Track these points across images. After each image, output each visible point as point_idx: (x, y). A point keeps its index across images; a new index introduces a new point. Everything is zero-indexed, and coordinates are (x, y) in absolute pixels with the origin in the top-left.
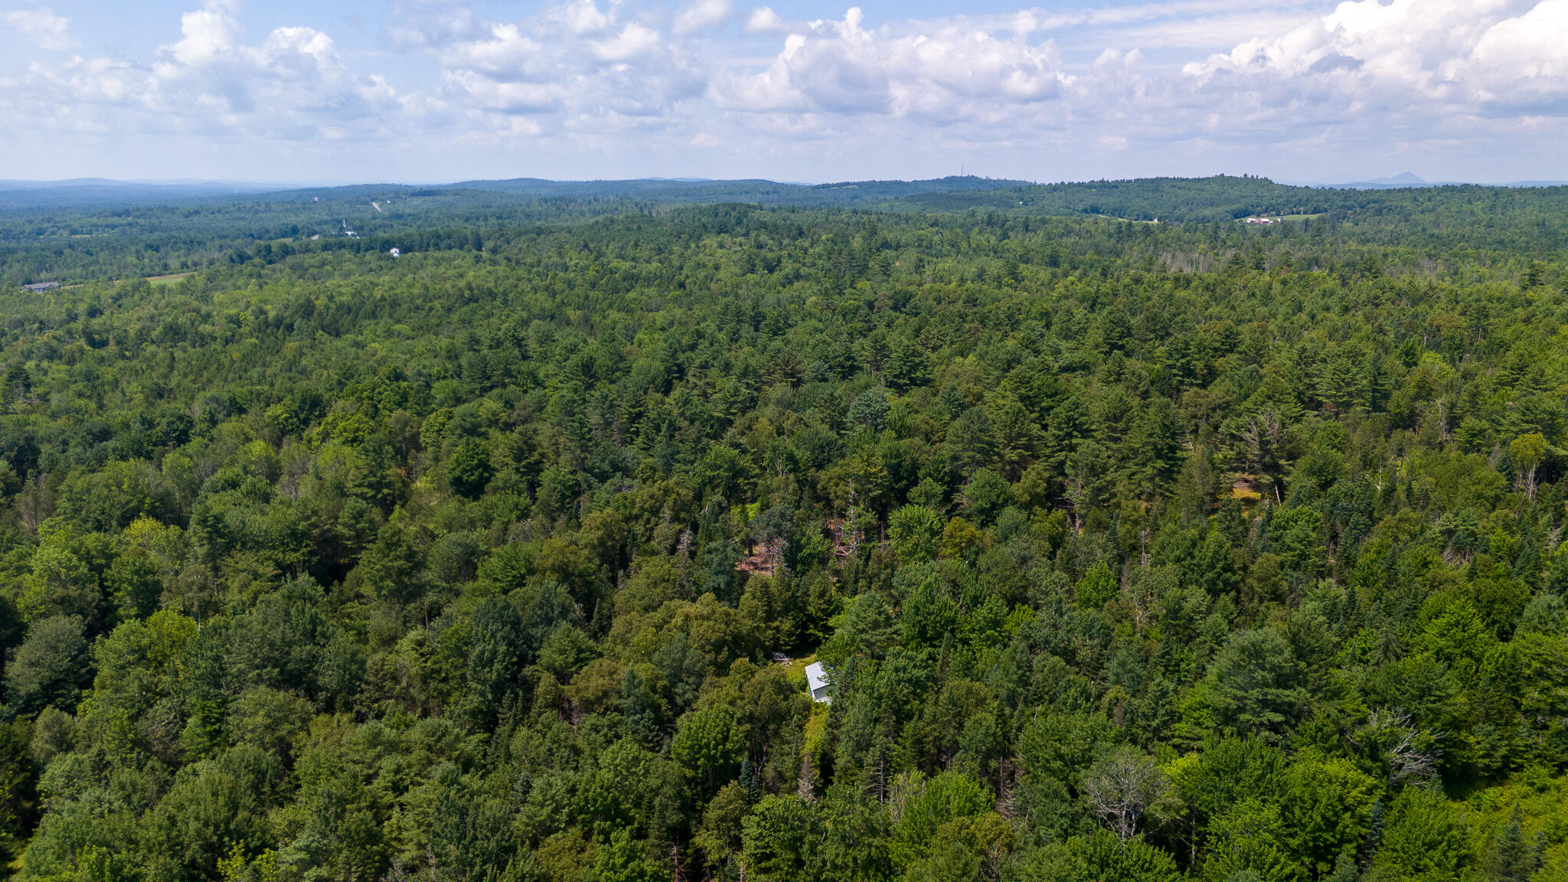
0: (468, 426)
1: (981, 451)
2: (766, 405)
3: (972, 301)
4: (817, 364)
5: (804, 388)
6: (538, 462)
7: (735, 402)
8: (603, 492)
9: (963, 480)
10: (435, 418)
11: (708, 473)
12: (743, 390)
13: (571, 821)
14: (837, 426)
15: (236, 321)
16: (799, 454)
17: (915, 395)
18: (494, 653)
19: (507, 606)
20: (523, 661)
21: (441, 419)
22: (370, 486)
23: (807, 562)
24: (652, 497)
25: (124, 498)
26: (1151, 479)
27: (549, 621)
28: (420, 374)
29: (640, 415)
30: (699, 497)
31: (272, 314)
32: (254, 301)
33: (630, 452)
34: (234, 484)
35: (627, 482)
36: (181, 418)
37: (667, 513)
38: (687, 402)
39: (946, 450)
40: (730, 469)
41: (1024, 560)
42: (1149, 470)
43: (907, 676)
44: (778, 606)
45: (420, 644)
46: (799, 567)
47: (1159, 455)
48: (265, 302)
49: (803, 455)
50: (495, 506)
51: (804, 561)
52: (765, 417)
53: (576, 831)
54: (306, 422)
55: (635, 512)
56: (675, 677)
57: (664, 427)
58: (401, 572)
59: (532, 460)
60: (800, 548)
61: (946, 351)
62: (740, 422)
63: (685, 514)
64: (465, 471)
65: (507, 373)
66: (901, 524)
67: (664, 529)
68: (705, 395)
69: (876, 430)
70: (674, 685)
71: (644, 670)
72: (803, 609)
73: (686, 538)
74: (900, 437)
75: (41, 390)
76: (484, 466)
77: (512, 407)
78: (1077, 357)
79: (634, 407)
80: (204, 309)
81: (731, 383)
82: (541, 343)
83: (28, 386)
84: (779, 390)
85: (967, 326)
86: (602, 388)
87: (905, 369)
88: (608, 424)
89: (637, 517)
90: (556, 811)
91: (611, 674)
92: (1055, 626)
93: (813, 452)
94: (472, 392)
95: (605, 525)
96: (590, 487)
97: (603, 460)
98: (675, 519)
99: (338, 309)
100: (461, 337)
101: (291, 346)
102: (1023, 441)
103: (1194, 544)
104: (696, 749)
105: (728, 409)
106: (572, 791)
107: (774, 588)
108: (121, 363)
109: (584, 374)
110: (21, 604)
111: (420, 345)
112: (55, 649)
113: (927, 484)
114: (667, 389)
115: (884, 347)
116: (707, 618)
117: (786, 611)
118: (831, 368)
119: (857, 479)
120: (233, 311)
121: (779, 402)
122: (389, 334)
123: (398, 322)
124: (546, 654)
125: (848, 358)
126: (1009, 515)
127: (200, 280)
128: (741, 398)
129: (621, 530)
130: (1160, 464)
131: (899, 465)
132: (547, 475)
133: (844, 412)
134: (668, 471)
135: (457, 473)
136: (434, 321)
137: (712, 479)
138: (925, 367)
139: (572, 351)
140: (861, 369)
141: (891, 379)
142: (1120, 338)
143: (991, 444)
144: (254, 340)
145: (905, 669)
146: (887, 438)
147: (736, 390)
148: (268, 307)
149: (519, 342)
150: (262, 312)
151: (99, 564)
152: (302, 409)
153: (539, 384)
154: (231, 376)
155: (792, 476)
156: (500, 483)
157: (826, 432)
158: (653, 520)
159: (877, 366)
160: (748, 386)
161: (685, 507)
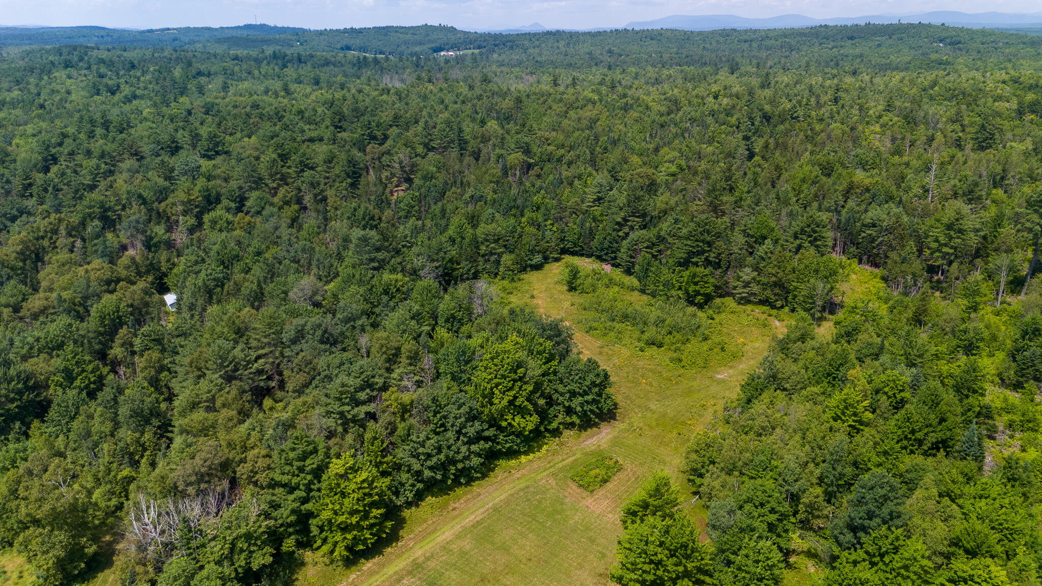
1: (254, 182)
2: (121, 173)
3: (256, 106)
4: (152, 146)
5: (145, 162)
7: (98, 174)
8: (15, 227)
9: (246, 199)
11: (87, 210)
12: (103, 166)
13: (40, 352)
14: (168, 178)
16: (145, 194)
17: (219, 160)
23: (157, 245)
24: (51, 223)
26: (346, 189)
29: (30, 185)
30: (83, 224)
33: (30, 203)
35: (31, 219)
37: (63, 231)
38: (63, 174)
39: (234, 184)
40: (101, 207)
41: (276, 228)
42: (344, 184)
43: (212, 277)
44: (143, 270)
46: (153, 249)
47: (349, 177)
49: (148, 195)
51: (156, 245)
52: (121, 181)
53: (42, 356)
55: (41, 234)
56: (86, 298)
57: (50, 189)
60: (151, 238)
61: (239, 135)
62: (103, 185)
63: (74, 231)
66: (210, 221)
67: (62, 241)
68: (76, 172)
69: (194, 179)
70: (86, 302)
71: (66, 295)
72: (159, 269)
73: (79, 244)
74: (209, 180)
78: (314, 134)
79: (25, 180)
81: (94, 162)
84: (129, 163)
85: (252, 121)
87: (211, 146)
88: (7, 192)
90: (31, 348)
91: (47, 299)
92: (288, 251)
93: (155, 194)
95: (22, 242)
96: (6, 227)
97: (12, 209)
98: (69, 235)
102: (278, 176)
103: (355, 210)
104: (102, 318)
105: (94, 178)
106: (38, 340)
107: (138, 259)
113: (225, 202)
114: (46, 170)
115: (197, 135)
116: (99, 270)
117: (148, 272)
118: (162, 148)
119: (183, 203)
121: (129, 170)
125: (173, 142)
126: (268, 210)
128: (102, 171)
129: (34, 245)
130: (349, 180)
131: (209, 195)
133: (172, 170)
137: (89, 215)
138: (224, 144)
140: (182, 148)
141: (203, 152)
142: (340, 122)
143: (261, 179)
145: (211, 274)
146: (201, 183)
147: (98, 167)
155: (142, 207)
157: (161, 182)
158: (54, 237)
159: (194, 147)
160: (106, 164)
161: (74, 228)
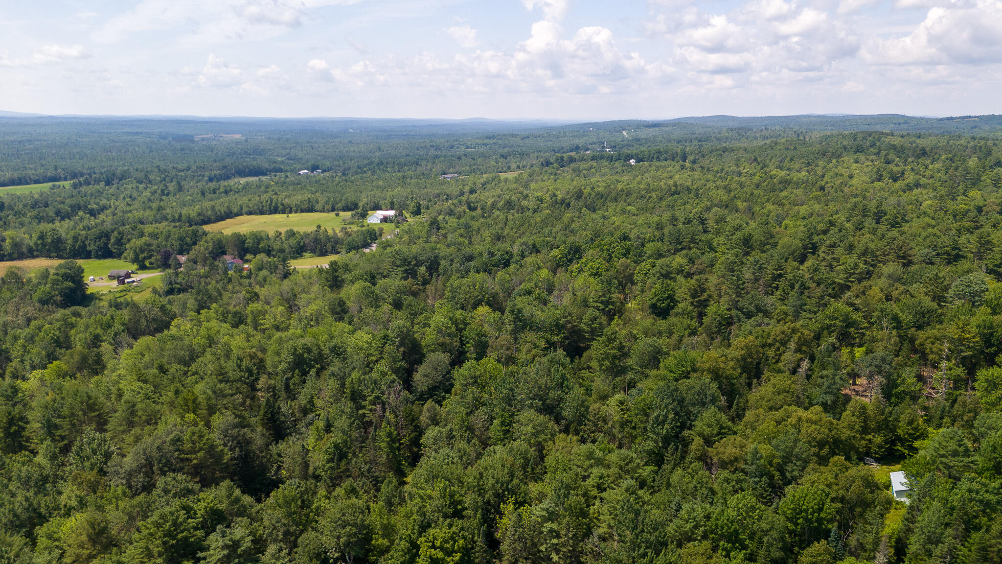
0: (664, 272)
2: (879, 277)
4: (926, 251)
5: (912, 268)
6: (706, 300)
7: (854, 274)
8: (748, 325)
10: (645, 266)
11: (827, 322)
12: (861, 265)
13: (705, 537)
14: (939, 299)
15: (541, 200)
16: (902, 316)
18: (666, 417)
19: (676, 390)
20: (683, 427)
21: (648, 267)
22: (602, 302)
23: (901, 397)
24: (783, 333)
25: (476, 294)
27: (704, 404)
28: (638, 237)
29: (780, 276)
30: (818, 337)
31: (560, 197)
32: (551, 188)
33: (770, 300)
34: (529, 293)
35: (766, 320)
36: (507, 253)
37: (792, 345)
38: (816, 270)
40: (844, 321)
43: (979, 497)
44: (872, 425)
45: (622, 403)
46: (893, 399)
48: (557, 189)
49: (906, 317)
50: (675, 325)
51: (898, 396)
52: (876, 288)
53: (707, 544)
54: (571, 261)
55: (769, 341)
56: (788, 458)
57: (797, 286)
58: (615, 357)
59: (702, 298)
60: (895, 386)
62: (856, 288)
63: (806, 347)
64: (659, 300)
65: (693, 241)
66: (987, 381)
67: (789, 356)
68: (831, 267)
69: (973, 305)
70: (786, 464)
71: (765, 449)
72: (893, 430)
73: (805, 365)
74: (994, 313)
75: (444, 231)
76: (671, 298)
77: (693, 262)
79: (776, 270)
80: (525, 192)
81: (852, 259)
82: (717, 222)
83: (438, 229)
84: (892, 267)
86: (755, 255)
88: (757, 280)
89: (770, 345)
90: (696, 527)
91: (742, 447)
93: (914, 316)
94: (669, 251)
95: (747, 347)
96: (739, 320)
97: (751, 304)
98: (798, 350)
99: (596, 195)
100: (667, 216)
101: (568, 215)
104: (797, 511)
105: (847, 278)
106: (708, 517)
107: (870, 410)
108: (482, 220)
109: (744, 245)
110: (423, 343)
111: (641, 219)
112: (436, 369)
114: (802, 260)
115: (988, 242)
117: (878, 430)
118: (938, 254)
119: (952, 341)
120: (539, 194)
121: (890, 276)
122: (623, 212)
123: (630, 205)
124: (699, 425)
125: (955, 249)
127: (525, 176)
128: (859, 271)
129: (758, 352)
131: (992, 334)
132: (711, 309)
133: (947, 288)
134: (796, 316)
135: (654, 301)
136: (651, 205)
137: (828, 327)
139: (737, 229)
140: (965, 257)
141: (991, 267)
144: (548, 211)
145: (977, 492)
146: (982, 314)
147: (856, 264)
148: (558, 192)
149: (703, 221)
150: (555, 195)
151: (461, 326)
152: (569, 253)
153: (712, 249)
154: (535, 231)
155: (894, 332)
156: (680, 311)
157: (928, 302)
158: (782, 349)
159: (980, 256)
160: (866, 263)
161: (806, 343)
